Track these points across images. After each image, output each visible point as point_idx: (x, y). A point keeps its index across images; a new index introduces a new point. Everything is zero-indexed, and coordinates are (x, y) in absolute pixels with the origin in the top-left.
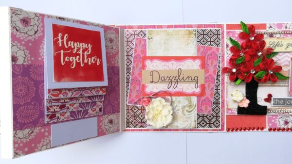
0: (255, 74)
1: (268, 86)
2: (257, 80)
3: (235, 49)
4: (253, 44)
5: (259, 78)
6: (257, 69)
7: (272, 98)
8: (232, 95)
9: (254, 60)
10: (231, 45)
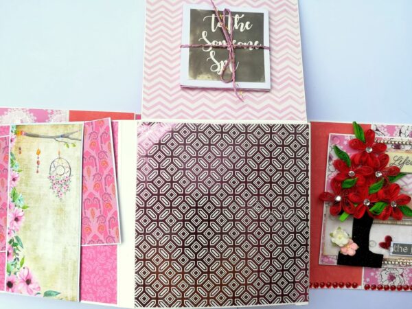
0: (370, 206)
1: (388, 224)
2: (372, 216)
3: (342, 165)
4: (370, 159)
5: (376, 213)
6: (375, 198)
7: (392, 244)
8: (331, 235)
9: (370, 184)
10: (335, 158)
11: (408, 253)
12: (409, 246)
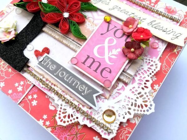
7: (45, 55)
11: (52, 72)
12: (59, 66)
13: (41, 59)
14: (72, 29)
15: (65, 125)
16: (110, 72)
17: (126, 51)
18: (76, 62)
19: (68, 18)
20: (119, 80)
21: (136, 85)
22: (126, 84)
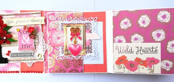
1: (8, 46)
11: (17, 56)
12: (17, 54)
13: (10, 55)
14: (11, 41)
15: (31, 66)
16: (31, 45)
17: (31, 37)
18: (20, 49)
19: (6, 38)
20: (35, 45)
21: (41, 43)
22: (38, 45)
